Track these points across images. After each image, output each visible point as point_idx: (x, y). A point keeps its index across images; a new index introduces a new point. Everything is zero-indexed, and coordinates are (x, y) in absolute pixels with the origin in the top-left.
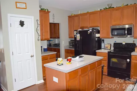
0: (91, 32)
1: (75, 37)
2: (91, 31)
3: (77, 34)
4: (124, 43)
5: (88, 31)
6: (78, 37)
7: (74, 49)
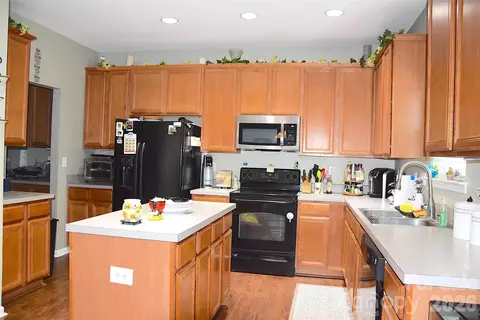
0: (177, 128)
1: (119, 142)
2: (179, 124)
3: (125, 132)
4: (270, 170)
5: (170, 126)
6: (131, 144)
7: (111, 187)
